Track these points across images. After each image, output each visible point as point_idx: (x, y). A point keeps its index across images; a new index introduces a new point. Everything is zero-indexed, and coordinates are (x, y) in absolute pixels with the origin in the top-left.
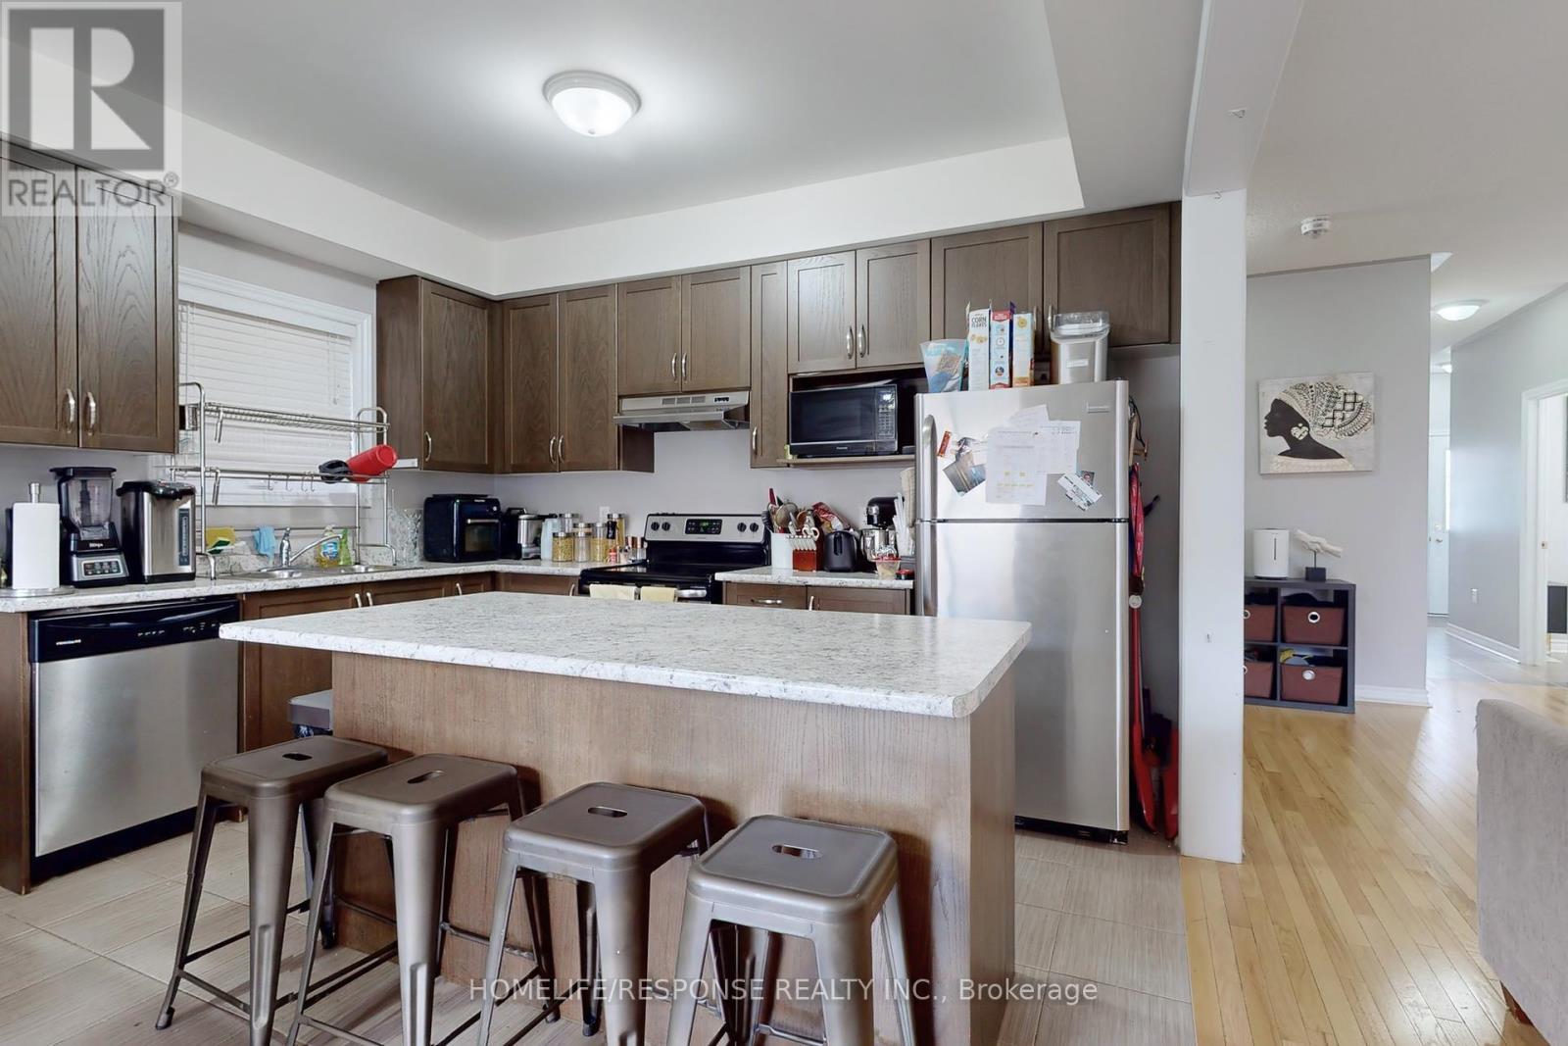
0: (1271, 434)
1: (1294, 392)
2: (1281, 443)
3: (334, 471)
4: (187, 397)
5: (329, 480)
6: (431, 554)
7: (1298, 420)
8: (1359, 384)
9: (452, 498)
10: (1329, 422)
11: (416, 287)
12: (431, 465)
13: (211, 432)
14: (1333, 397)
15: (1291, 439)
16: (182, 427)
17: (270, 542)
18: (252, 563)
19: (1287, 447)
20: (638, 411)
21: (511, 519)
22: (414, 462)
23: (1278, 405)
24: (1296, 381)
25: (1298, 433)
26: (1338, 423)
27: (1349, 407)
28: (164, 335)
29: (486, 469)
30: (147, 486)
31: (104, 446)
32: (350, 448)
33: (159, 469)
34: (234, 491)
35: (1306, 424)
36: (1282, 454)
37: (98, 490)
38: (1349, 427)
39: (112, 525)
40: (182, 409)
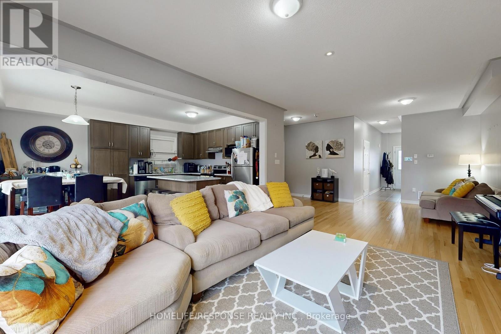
0: (327, 150)
1: (331, 142)
2: (328, 152)
3: (170, 160)
4: (152, 151)
5: (169, 161)
6: (185, 172)
7: (331, 148)
8: (341, 141)
9: (187, 163)
10: (336, 148)
11: (181, 134)
12: (183, 158)
13: (154, 155)
14: (337, 143)
15: (330, 151)
16: (151, 155)
17: (162, 169)
18: (160, 172)
19: (330, 153)
20: (212, 150)
21: (196, 166)
22: (181, 158)
23: (328, 145)
24: (331, 140)
25: (331, 150)
26: (338, 148)
27: (340, 145)
28: (149, 141)
29: (193, 159)
30: (147, 162)
31: (142, 158)
32: (172, 157)
33: (149, 160)
34: (157, 163)
35: (333, 149)
36: (329, 154)
37: (142, 163)
38: (340, 149)
39: (144, 167)
40: (151, 153)
